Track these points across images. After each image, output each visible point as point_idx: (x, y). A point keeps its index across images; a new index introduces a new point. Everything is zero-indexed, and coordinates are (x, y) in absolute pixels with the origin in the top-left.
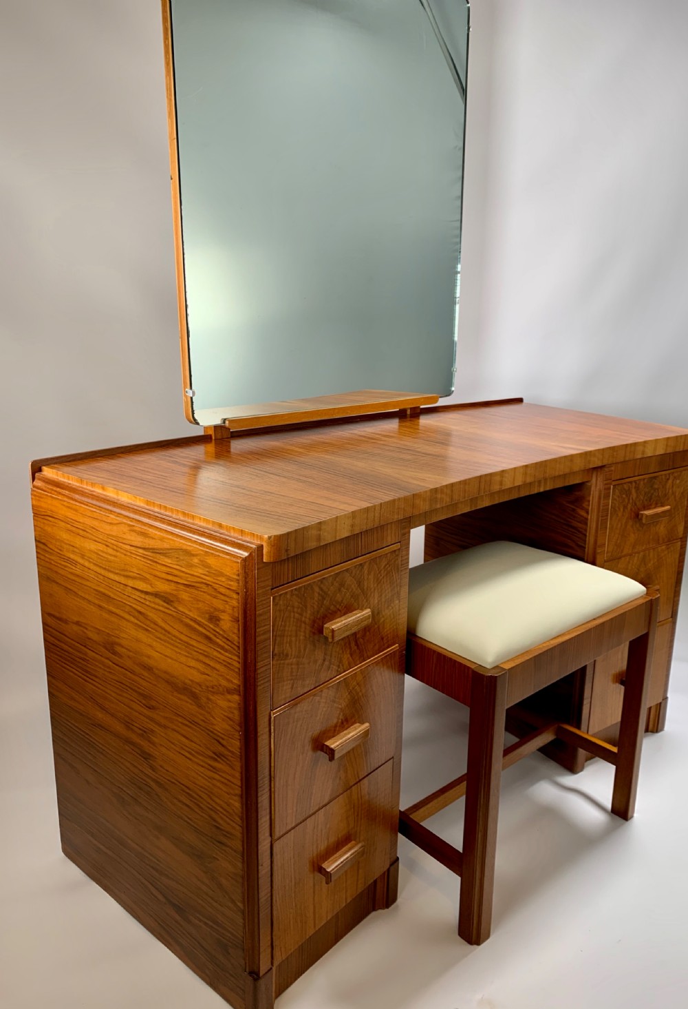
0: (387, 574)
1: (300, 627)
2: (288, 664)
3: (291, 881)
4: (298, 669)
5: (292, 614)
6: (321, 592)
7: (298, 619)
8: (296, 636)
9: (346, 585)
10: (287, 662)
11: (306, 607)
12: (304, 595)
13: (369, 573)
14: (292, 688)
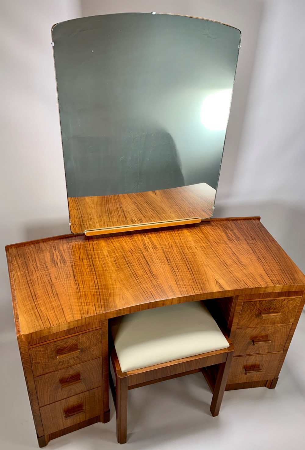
0: (93, 337)
1: (45, 355)
2: (40, 365)
3: (50, 417)
4: (46, 366)
5: (40, 352)
6: (55, 345)
7: (43, 353)
8: (43, 358)
9: (69, 342)
10: (39, 364)
11: (47, 350)
12: (45, 347)
13: (82, 337)
14: (43, 371)
